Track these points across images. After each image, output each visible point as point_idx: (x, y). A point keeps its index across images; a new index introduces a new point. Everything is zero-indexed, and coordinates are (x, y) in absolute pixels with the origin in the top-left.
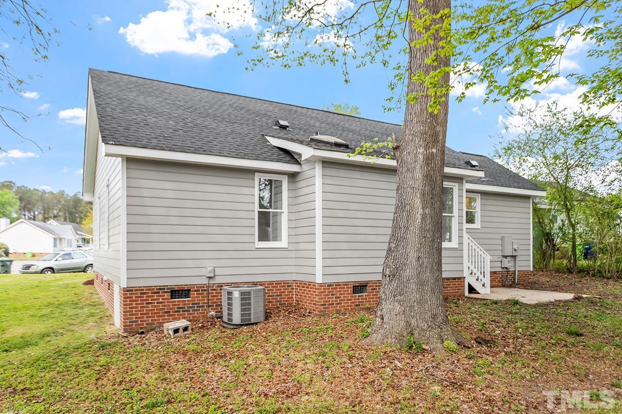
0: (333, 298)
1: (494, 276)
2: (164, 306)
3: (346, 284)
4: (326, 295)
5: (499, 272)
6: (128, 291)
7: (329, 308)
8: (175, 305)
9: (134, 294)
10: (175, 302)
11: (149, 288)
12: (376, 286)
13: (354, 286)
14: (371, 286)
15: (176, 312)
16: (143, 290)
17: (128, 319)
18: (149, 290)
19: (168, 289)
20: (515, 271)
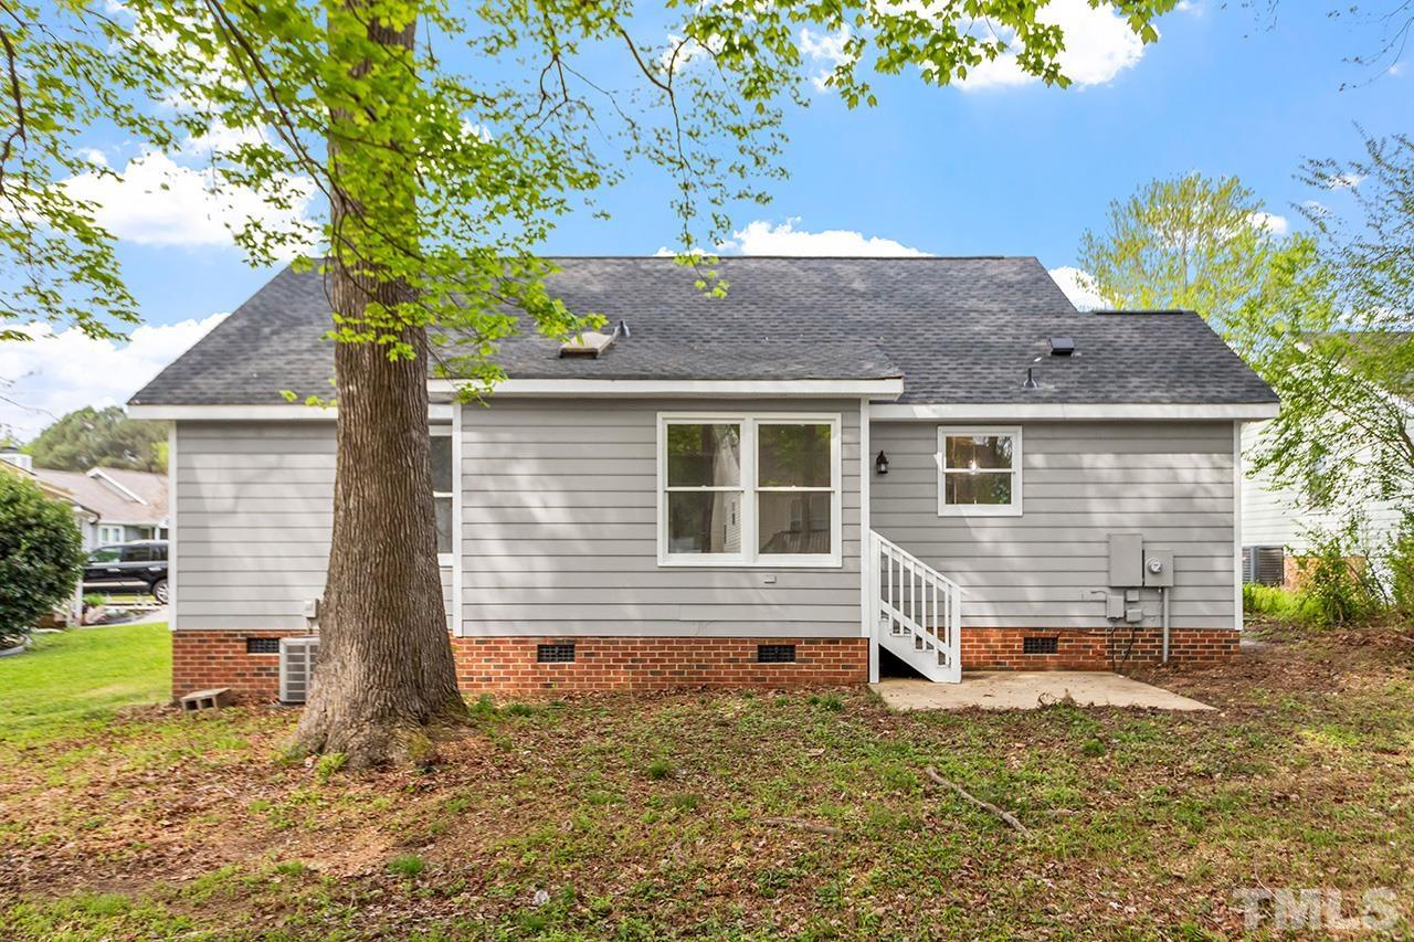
0: (489, 667)
1: (1080, 641)
2: (236, 663)
3: (522, 641)
4: (473, 661)
5: (1097, 629)
6: (180, 636)
7: (480, 686)
8: (253, 663)
9: (188, 641)
10: (253, 658)
11: (212, 633)
12: (597, 648)
13: (540, 647)
14: (583, 648)
15: (255, 675)
16: (202, 635)
17: (181, 681)
18: (212, 635)
19: (242, 635)
20: (1161, 629)
